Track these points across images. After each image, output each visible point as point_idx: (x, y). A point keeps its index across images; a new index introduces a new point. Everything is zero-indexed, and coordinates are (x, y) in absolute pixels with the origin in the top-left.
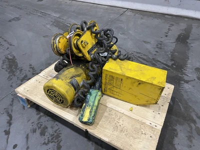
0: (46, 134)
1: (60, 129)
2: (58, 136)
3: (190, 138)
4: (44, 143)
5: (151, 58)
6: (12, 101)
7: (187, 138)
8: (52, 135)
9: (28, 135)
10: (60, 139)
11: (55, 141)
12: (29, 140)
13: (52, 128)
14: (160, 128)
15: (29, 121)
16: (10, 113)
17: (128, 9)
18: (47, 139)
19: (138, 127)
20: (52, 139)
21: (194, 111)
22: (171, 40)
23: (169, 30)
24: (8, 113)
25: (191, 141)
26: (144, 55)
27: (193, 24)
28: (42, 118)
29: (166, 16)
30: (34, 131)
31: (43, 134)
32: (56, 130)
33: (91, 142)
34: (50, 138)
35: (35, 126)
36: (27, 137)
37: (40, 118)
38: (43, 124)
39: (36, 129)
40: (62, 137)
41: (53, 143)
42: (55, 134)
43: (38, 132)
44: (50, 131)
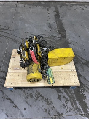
0: (33, 96)
1: (37, 91)
2: (39, 94)
3: (82, 68)
4: (36, 100)
5: (50, 36)
6: (2, 92)
7: (81, 68)
8: (36, 95)
9: (26, 101)
10: (40, 94)
11: (39, 96)
12: (28, 103)
13: (33, 92)
14: (75, 70)
15: (20, 96)
16: (7, 98)
17: (17, 2)
18: (35, 98)
19: (69, 74)
20: (37, 96)
21: (79, 56)
22: (53, 21)
23: (49, 14)
24: (6, 98)
25: (83, 69)
26: (47, 35)
27: (57, 6)
28: (25, 91)
29: (42, 3)
30: (27, 98)
31: (32, 97)
32: (36, 92)
33: (53, 89)
34: (36, 97)
35: (26, 96)
36: (26, 102)
37: (24, 91)
38: (29, 93)
39: (27, 97)
40: (41, 93)
41: (39, 98)
42: (37, 94)
43: (29, 97)
44: (34, 94)
